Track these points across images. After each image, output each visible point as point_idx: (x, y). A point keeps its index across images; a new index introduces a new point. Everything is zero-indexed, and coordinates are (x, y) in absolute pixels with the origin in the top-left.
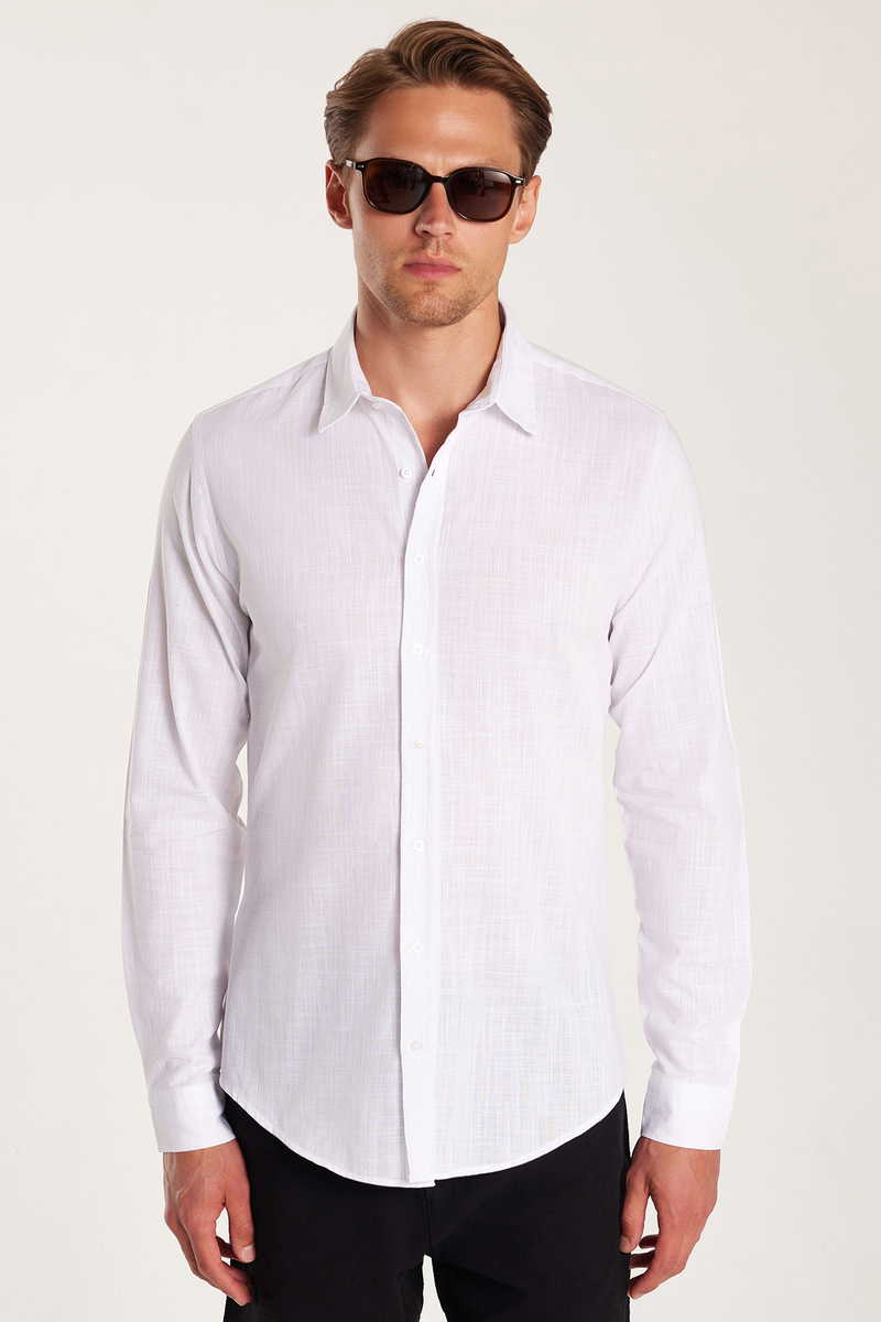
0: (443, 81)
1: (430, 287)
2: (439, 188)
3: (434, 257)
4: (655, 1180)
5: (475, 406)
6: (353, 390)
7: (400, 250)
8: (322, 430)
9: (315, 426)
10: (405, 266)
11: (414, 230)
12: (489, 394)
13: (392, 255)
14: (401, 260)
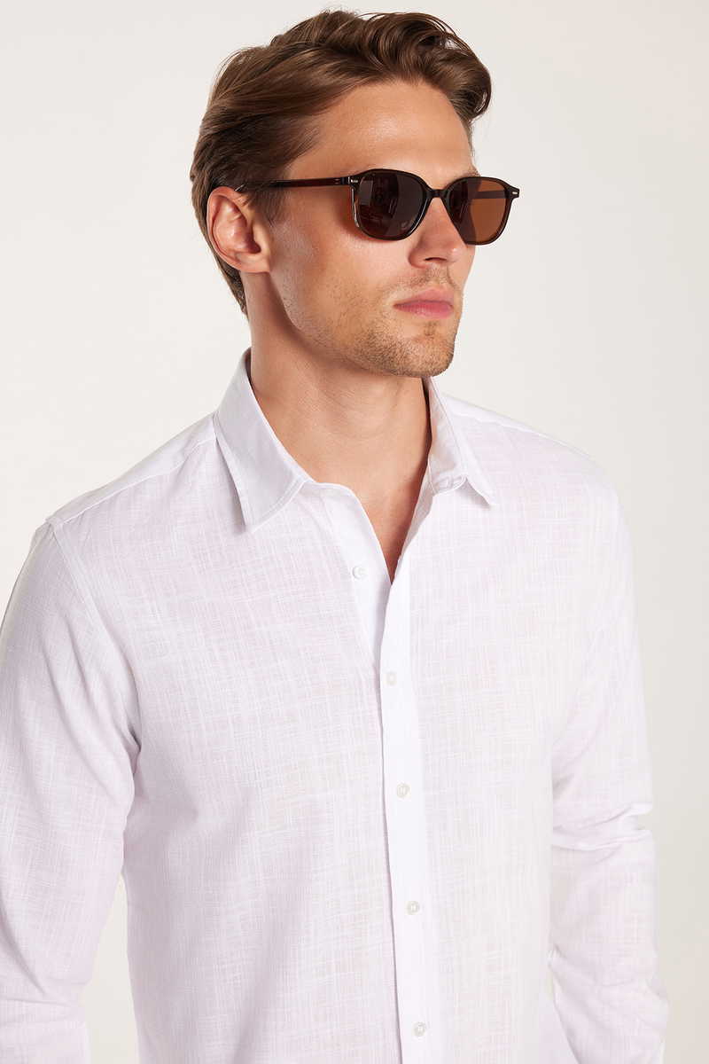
1: (431, 330)
5: (446, 483)
6: (291, 473)
7: (393, 286)
8: (254, 529)
9: (240, 523)
10: (398, 306)
11: (411, 259)
12: (453, 466)
13: (381, 293)
14: (396, 296)
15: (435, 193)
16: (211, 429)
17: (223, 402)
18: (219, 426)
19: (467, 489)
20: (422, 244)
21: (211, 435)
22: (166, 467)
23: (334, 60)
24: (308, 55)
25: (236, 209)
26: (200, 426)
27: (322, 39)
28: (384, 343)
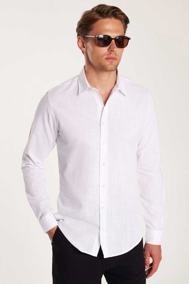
0: (111, 18)
1: (111, 63)
2: (113, 41)
3: (113, 56)
4: (152, 253)
5: (116, 90)
6: (87, 86)
7: (105, 55)
8: (80, 95)
9: (78, 94)
10: (106, 58)
11: (108, 50)
12: (118, 87)
13: (103, 56)
14: (105, 57)
15: (113, 39)
16: (77, 77)
17: (80, 73)
18: (79, 77)
19: (120, 91)
20: (110, 48)
21: (77, 78)
22: (69, 83)
23: (98, 14)
24: (94, 13)
25: (82, 40)
26: (76, 77)
27: (97, 10)
28: (103, 65)
